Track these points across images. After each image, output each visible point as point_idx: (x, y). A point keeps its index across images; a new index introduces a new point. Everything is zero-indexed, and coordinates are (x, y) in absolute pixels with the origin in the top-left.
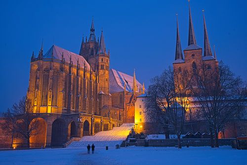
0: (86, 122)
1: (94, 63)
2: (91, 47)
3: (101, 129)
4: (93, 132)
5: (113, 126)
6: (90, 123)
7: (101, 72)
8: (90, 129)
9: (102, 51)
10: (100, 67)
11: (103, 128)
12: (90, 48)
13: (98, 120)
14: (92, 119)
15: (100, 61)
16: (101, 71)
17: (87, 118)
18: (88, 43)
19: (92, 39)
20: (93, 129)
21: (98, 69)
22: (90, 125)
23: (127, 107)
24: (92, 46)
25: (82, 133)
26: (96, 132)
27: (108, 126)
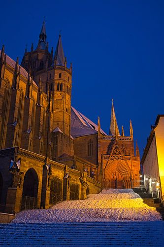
0: (31, 173)
1: (45, 80)
2: (40, 58)
3: (65, 194)
4: (47, 200)
5: (88, 192)
6: (41, 177)
7: (57, 95)
8: (40, 191)
9: (60, 62)
10: (56, 87)
11: (68, 194)
12: (37, 59)
13: (58, 173)
14: (44, 167)
15: (56, 76)
16: (58, 93)
17: (35, 164)
18: (36, 52)
19: (41, 48)
20: (48, 192)
21: (52, 89)
22: (40, 184)
23: (105, 161)
24: (41, 56)
25: (18, 202)
26: (54, 201)
27: (78, 191)
